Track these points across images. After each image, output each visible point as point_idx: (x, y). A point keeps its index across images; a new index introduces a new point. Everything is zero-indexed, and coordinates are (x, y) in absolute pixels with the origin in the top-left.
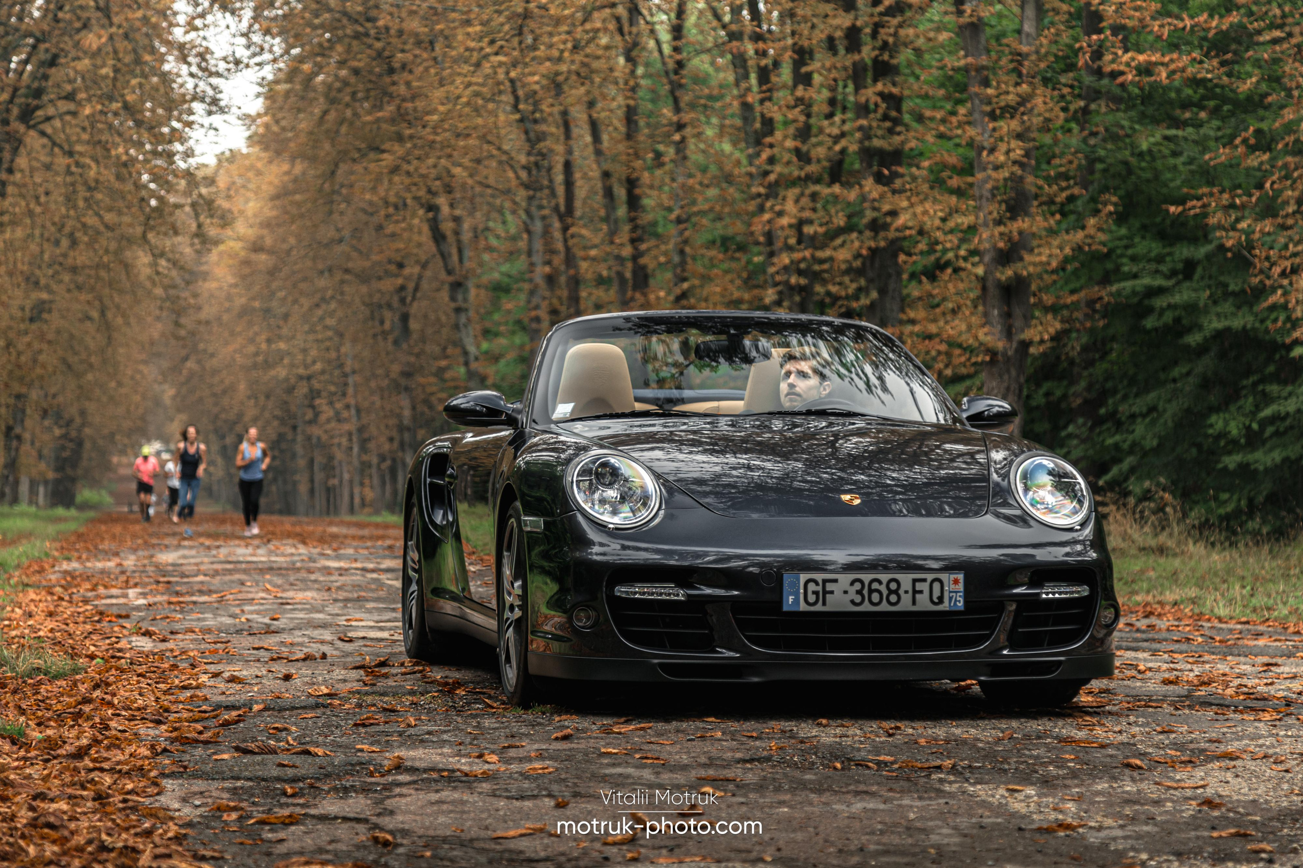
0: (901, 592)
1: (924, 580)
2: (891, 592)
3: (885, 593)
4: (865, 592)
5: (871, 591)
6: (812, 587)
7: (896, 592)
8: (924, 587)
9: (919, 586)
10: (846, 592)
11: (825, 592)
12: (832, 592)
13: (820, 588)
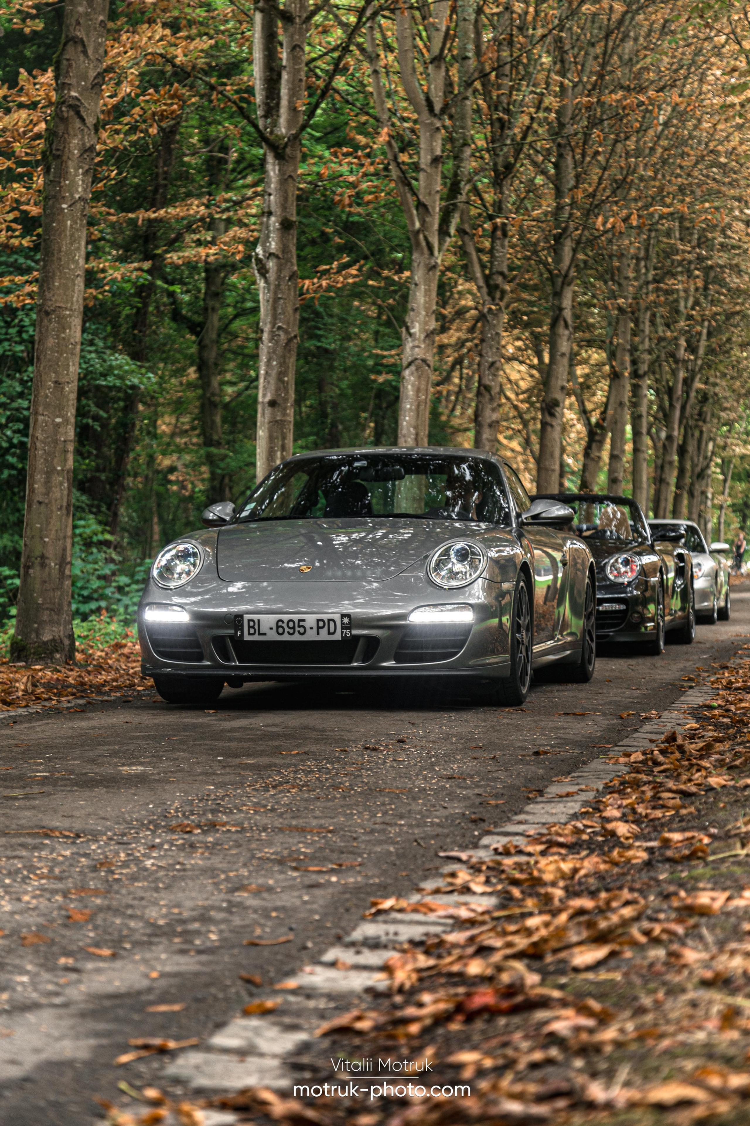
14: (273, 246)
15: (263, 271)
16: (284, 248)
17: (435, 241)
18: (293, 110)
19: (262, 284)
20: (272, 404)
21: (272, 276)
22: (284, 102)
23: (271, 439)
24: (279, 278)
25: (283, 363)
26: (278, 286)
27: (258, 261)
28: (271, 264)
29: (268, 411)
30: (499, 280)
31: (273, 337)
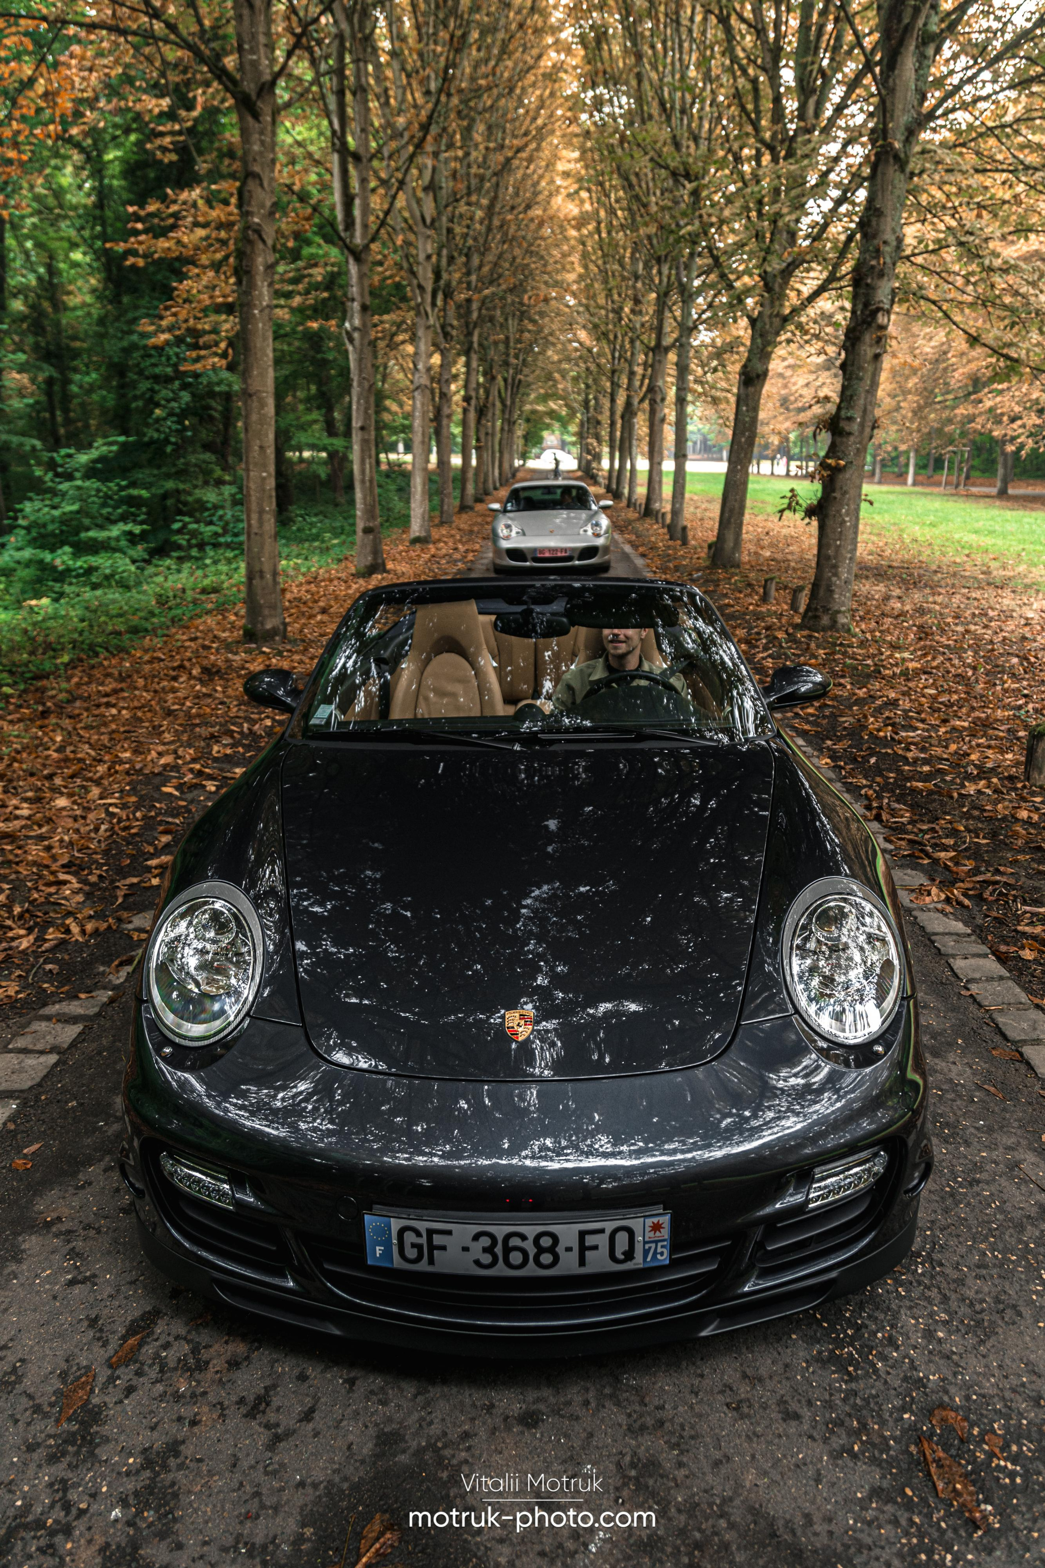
0: (560, 1249)
1: (602, 1231)
2: (541, 1250)
3: (532, 1251)
4: (499, 1250)
5: (507, 1250)
6: (409, 1237)
7: (552, 1250)
8: (602, 1241)
9: (590, 1240)
10: (466, 1249)
11: (432, 1247)
12: (443, 1248)
13: (423, 1241)
14: (357, 322)
15: (351, 340)
16: (364, 324)
17: (429, 309)
18: (365, 226)
19: (350, 348)
20: (362, 428)
21: (357, 342)
22: (358, 221)
23: (362, 451)
24: (362, 344)
25: (367, 402)
26: (361, 351)
27: (347, 333)
28: (356, 335)
29: (360, 433)
30: (449, 329)
31: (360, 384)
